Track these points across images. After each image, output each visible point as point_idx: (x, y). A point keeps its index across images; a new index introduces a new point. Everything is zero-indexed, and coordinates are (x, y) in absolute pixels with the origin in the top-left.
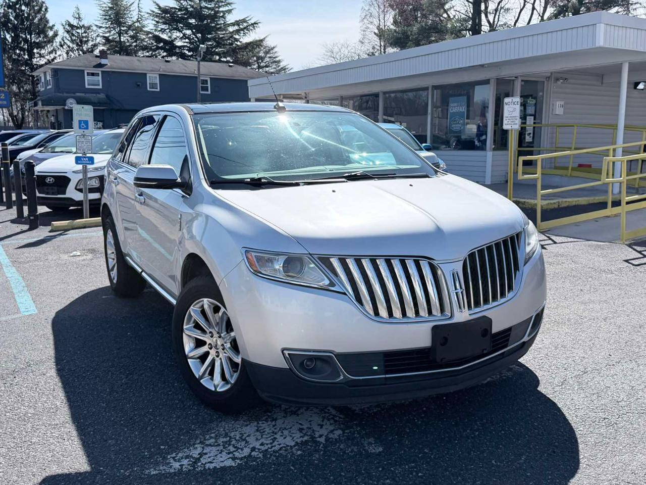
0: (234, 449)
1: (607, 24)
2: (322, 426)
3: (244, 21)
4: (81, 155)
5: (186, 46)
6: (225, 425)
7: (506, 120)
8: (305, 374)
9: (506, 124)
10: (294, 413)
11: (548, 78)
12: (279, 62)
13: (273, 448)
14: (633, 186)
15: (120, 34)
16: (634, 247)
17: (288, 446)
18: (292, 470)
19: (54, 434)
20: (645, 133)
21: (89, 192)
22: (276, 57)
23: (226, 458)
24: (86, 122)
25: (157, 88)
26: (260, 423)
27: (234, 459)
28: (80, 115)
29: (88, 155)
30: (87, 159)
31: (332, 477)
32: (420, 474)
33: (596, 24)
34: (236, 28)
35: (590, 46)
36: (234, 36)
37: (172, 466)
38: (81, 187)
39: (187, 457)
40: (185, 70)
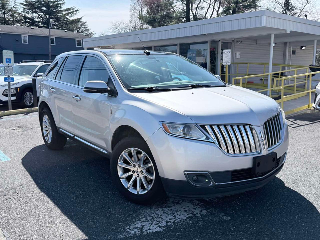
0: (158, 222)
1: (267, 16)
2: (195, 209)
3: (71, 9)
4: (7, 77)
5: (40, 21)
6: (146, 211)
7: (224, 60)
8: (195, 183)
9: (224, 62)
10: (178, 203)
11: (233, 41)
12: (88, 30)
13: (177, 221)
14: (276, 92)
15: (4, 14)
16: (288, 119)
17: (183, 219)
18: (192, 231)
19: (57, 222)
20: (281, 66)
21: (12, 96)
22: (87, 28)
23: (156, 227)
24: (10, 60)
25: (27, 42)
26: (163, 209)
27: (160, 227)
28: (6, 56)
29: (11, 77)
30: (10, 79)
31: (214, 233)
32: (254, 228)
33: (262, 16)
34: (67, 12)
35: (259, 26)
36: (66, 16)
37: (130, 233)
38: (6, 94)
39: (136, 228)
40: (42, 33)
